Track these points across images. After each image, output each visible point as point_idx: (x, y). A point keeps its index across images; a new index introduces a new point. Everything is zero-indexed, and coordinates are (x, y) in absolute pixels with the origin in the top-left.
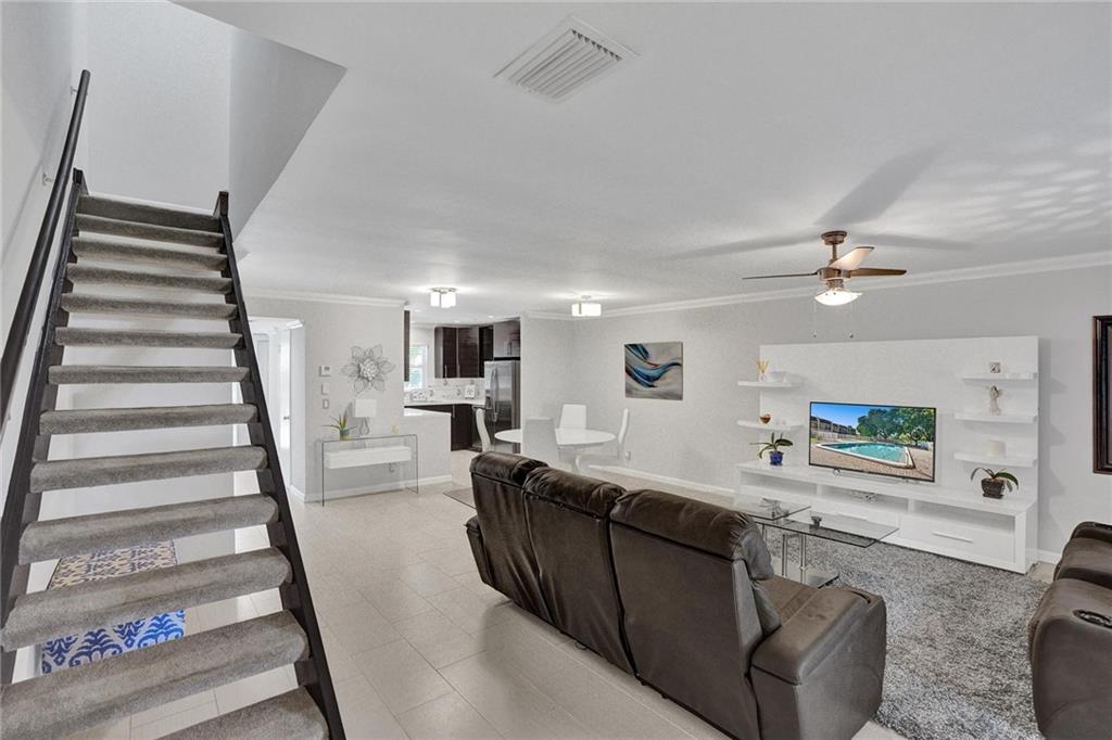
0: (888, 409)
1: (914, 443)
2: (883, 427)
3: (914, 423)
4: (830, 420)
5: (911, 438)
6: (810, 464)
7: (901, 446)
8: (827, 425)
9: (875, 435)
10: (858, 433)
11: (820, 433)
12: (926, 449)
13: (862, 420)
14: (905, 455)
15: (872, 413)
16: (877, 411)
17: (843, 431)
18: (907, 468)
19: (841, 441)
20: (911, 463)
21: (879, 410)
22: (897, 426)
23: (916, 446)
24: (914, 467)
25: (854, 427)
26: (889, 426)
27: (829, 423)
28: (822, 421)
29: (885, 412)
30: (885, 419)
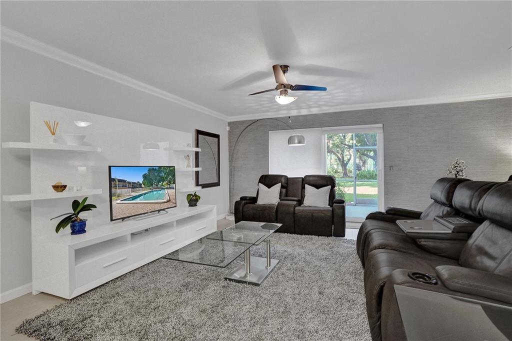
0: (157, 168)
1: (169, 187)
2: (156, 179)
3: (168, 174)
4: (126, 180)
5: (167, 184)
6: (112, 220)
7: (164, 189)
8: (123, 183)
9: (152, 185)
10: (143, 186)
11: (118, 191)
12: (173, 188)
13: (145, 176)
14: (167, 193)
15: (149, 171)
16: (152, 169)
17: (134, 186)
18: (167, 202)
19: (134, 194)
20: (168, 199)
21: (153, 169)
22: (162, 177)
23: (170, 188)
24: (170, 200)
25: (141, 182)
26: (158, 178)
27: (124, 181)
28: (120, 181)
29: (155, 169)
30: (156, 174)
